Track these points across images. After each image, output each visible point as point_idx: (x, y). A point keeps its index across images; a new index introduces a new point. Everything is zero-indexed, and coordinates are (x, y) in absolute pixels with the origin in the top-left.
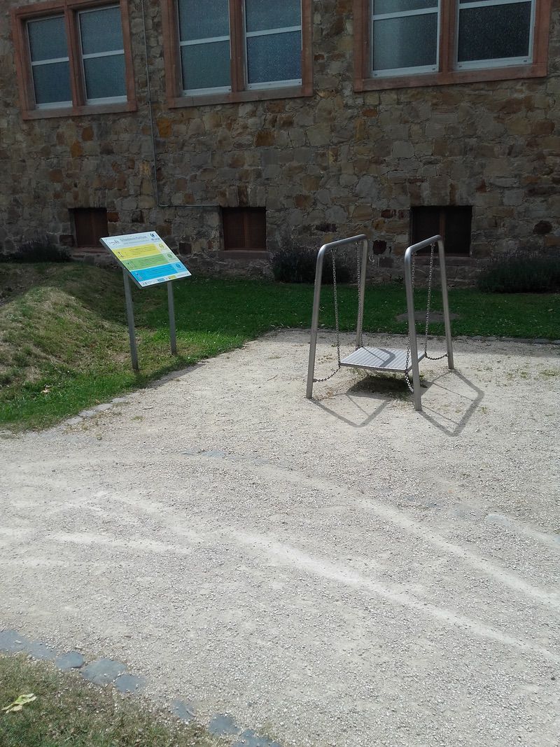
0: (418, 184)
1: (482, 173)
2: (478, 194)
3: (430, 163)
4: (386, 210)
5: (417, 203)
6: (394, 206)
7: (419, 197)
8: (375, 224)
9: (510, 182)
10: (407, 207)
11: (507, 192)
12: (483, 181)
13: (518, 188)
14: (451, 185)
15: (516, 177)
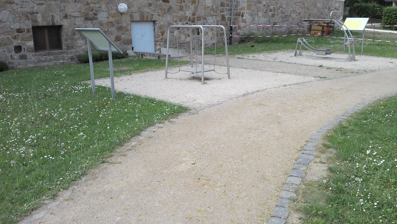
0: (35, 15)
1: (64, 10)
2: (64, 20)
3: (40, 4)
4: (20, 29)
5: (35, 25)
6: (23, 26)
7: (36, 21)
8: (13, 37)
9: (77, 14)
10: (30, 27)
11: (77, 19)
12: (66, 14)
13: (81, 17)
14: (52, 16)
15: (79, 12)
